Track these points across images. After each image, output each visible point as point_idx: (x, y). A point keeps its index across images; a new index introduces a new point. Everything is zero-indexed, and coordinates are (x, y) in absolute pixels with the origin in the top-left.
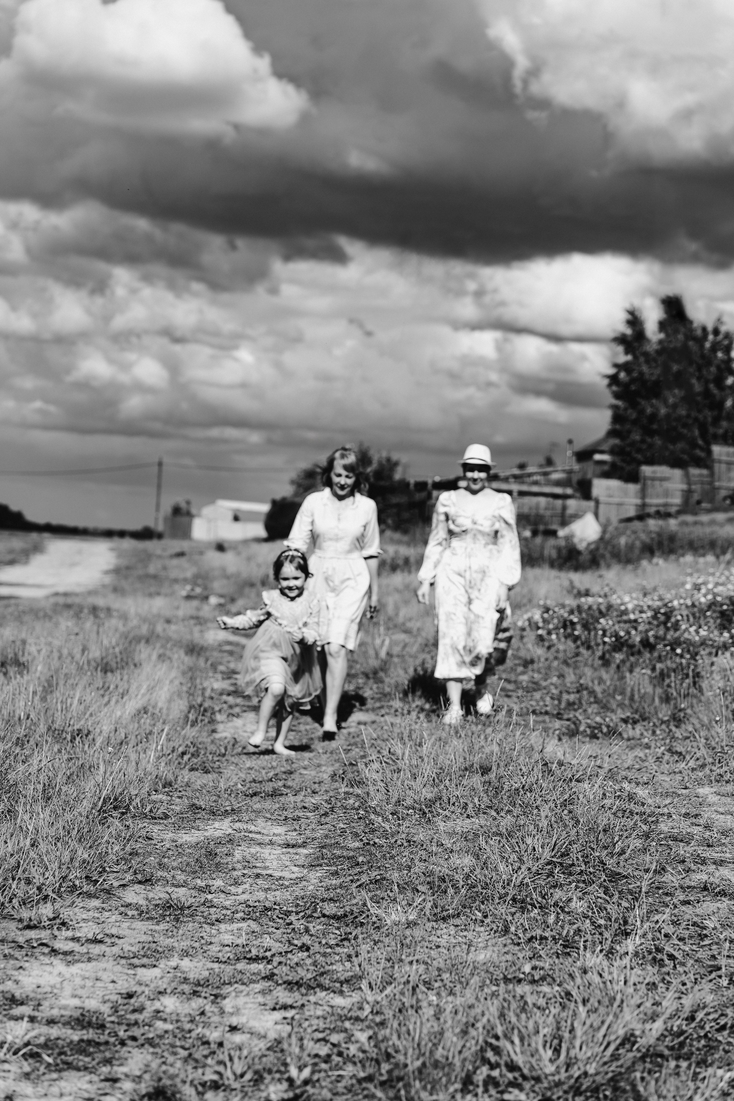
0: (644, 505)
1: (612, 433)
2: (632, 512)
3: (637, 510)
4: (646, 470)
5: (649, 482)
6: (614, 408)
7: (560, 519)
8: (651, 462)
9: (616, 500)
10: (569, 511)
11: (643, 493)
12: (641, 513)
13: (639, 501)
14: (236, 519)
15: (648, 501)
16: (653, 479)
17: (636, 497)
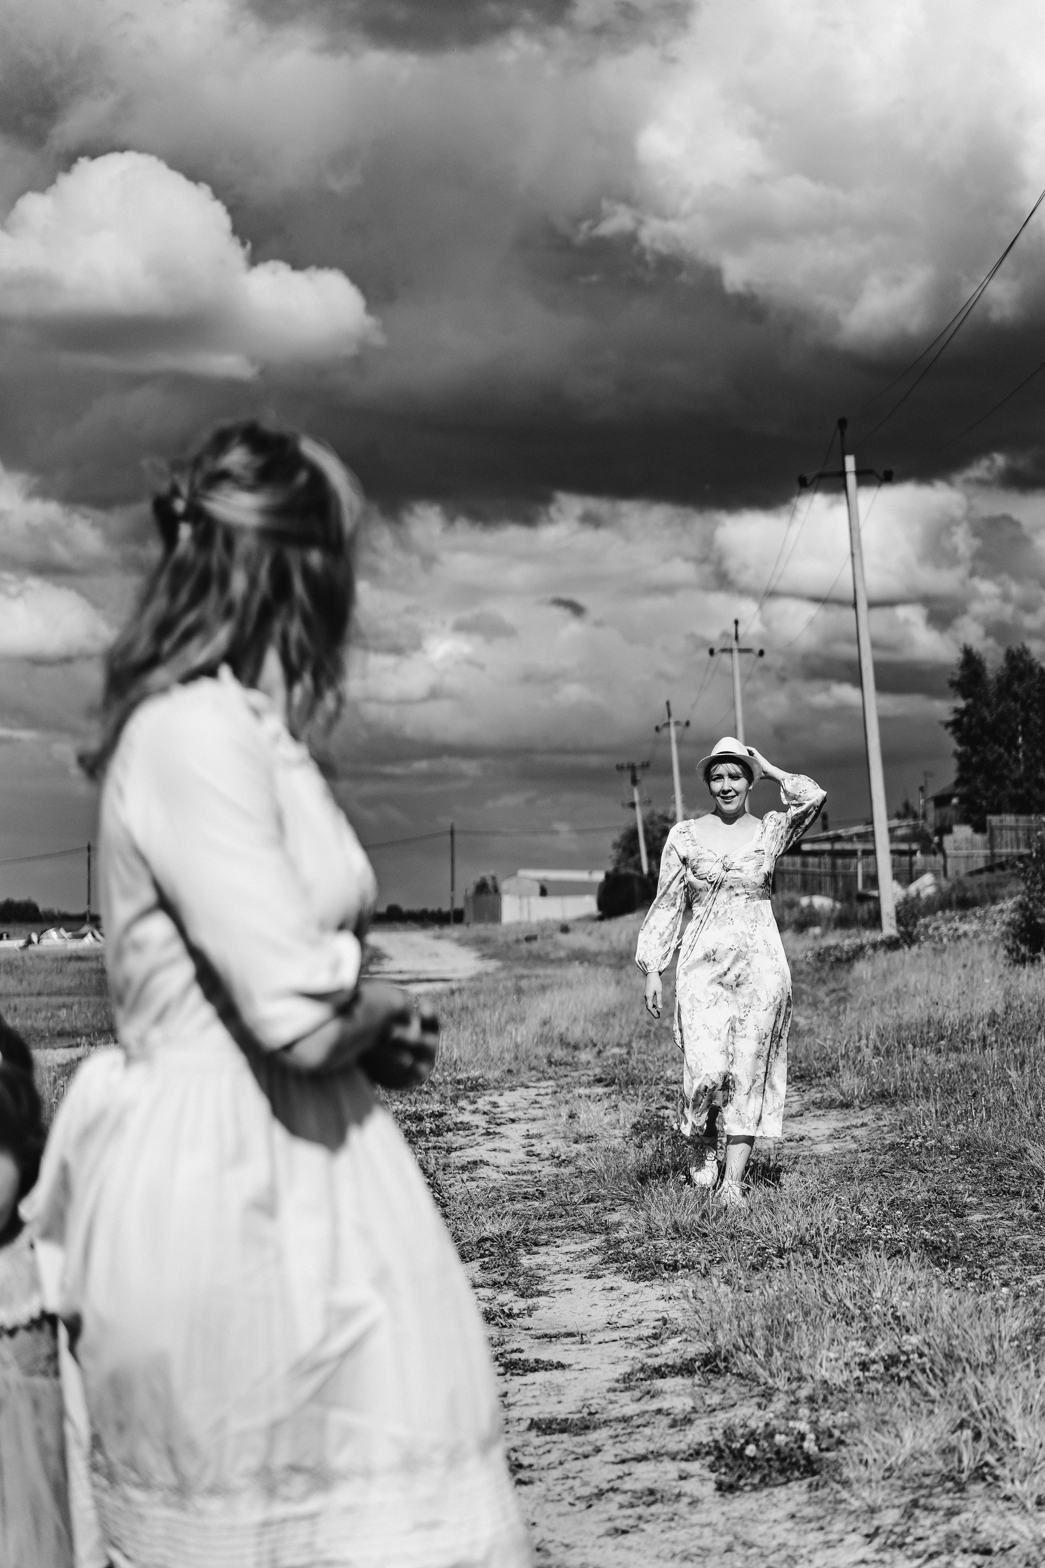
0: (993, 855)
1: (959, 782)
2: (981, 864)
3: (986, 862)
4: (993, 820)
5: (997, 832)
6: (958, 756)
7: (908, 876)
8: (998, 811)
9: (964, 852)
10: (917, 867)
11: (991, 843)
12: (989, 864)
13: (988, 852)
14: (543, 892)
15: (997, 851)
16: (1001, 828)
17: (985, 848)
